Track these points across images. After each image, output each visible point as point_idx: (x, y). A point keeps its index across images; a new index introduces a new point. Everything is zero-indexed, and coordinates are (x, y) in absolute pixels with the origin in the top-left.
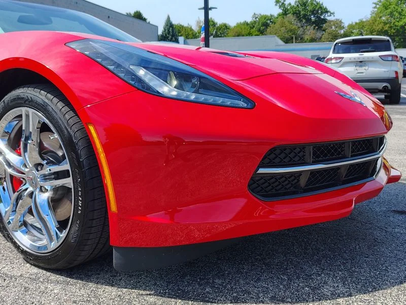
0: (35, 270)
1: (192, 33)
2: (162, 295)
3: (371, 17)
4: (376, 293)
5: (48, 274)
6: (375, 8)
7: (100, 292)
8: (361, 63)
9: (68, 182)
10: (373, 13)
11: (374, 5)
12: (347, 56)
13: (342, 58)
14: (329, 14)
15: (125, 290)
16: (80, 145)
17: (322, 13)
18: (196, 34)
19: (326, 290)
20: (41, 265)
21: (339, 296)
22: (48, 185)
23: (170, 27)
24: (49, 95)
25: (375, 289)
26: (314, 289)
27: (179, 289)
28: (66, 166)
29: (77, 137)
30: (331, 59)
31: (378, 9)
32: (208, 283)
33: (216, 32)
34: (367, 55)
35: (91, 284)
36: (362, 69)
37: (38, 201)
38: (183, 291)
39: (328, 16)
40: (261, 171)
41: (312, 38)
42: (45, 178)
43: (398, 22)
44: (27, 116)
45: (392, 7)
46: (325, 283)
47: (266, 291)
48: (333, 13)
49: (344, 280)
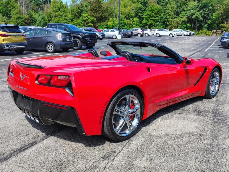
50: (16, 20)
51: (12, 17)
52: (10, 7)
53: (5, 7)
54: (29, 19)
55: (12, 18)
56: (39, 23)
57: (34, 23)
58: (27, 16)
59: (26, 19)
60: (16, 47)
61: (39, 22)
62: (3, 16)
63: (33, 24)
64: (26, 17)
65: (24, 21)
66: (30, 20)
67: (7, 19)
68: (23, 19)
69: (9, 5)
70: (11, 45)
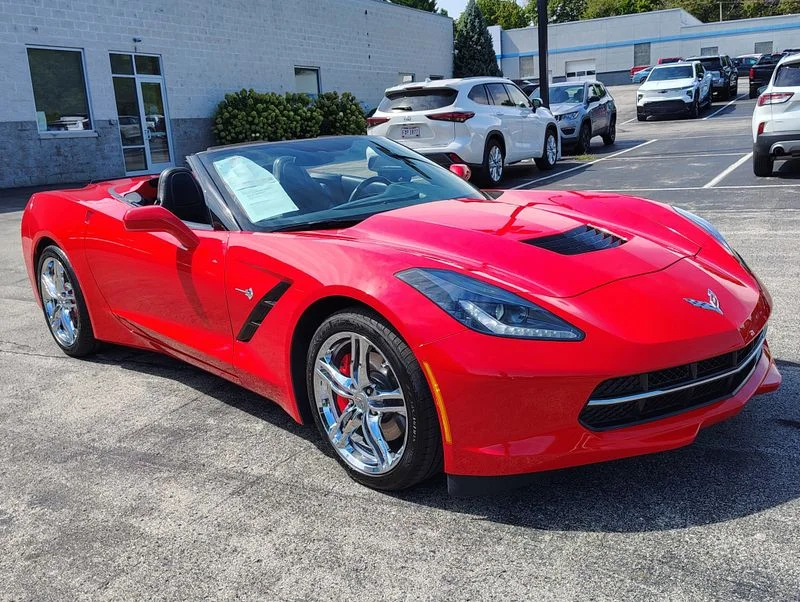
0: (366, 490)
1: (518, 13)
2: (496, 520)
4: (713, 526)
5: (380, 494)
7: (435, 514)
9: (402, 410)
13: (792, 94)
15: (459, 514)
16: (414, 378)
18: (524, 14)
19: (660, 522)
20: (371, 485)
21: (672, 528)
22: (379, 410)
23: (475, 17)
24: (380, 325)
25: (713, 521)
26: (648, 520)
27: (511, 515)
28: (398, 394)
29: (410, 368)
30: (771, 96)
32: (540, 510)
33: (563, 8)
35: (425, 507)
37: (368, 423)
38: (515, 517)
40: (592, 403)
42: (376, 404)
44: (357, 341)
46: (662, 513)
47: (598, 520)
49: (683, 510)
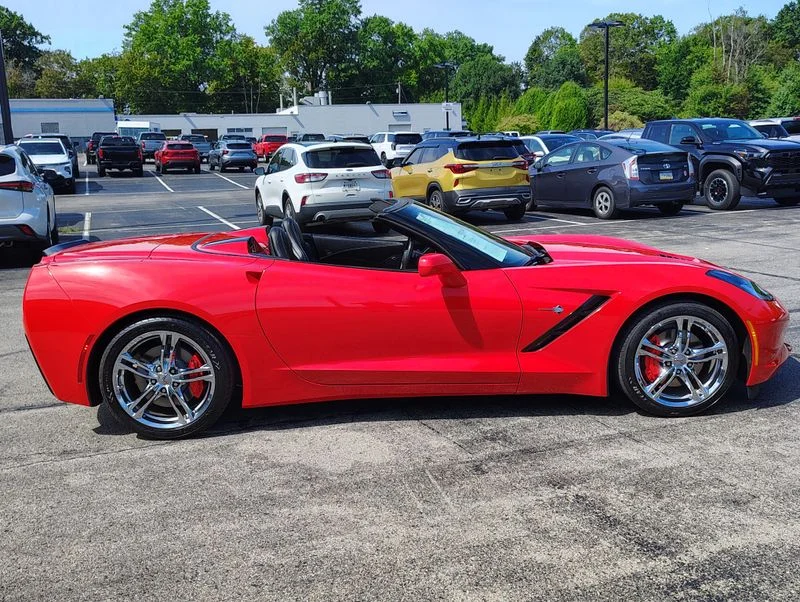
3: (124, 52)
6: (128, 35)
8: (349, 181)
10: (127, 45)
11: (127, 31)
12: (333, 172)
13: (327, 174)
14: (39, 38)
17: (25, 36)
30: (310, 176)
31: (135, 37)
34: (357, 170)
36: (352, 191)
39: (38, 42)
41: (16, 84)
43: (174, 64)
45: (160, 36)
48: (47, 38)
50: (699, 104)
51: (687, 95)
52: (691, 62)
53: (674, 65)
54: (742, 97)
55: (689, 99)
56: (778, 107)
57: (762, 108)
58: (738, 88)
59: (733, 98)
60: (488, 201)
61: (778, 103)
62: (666, 94)
63: (758, 113)
64: (733, 92)
65: (725, 107)
66: (749, 101)
67: (673, 102)
68: (722, 100)
69: (688, 57)
70: (475, 195)
